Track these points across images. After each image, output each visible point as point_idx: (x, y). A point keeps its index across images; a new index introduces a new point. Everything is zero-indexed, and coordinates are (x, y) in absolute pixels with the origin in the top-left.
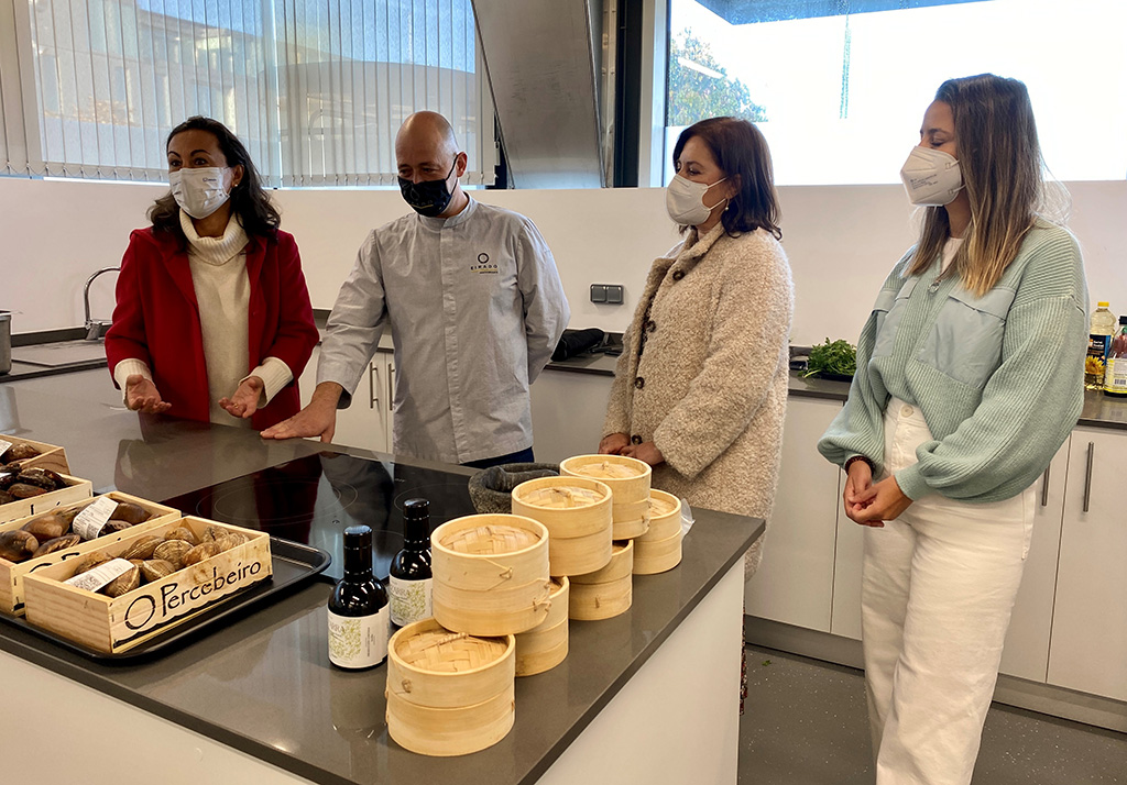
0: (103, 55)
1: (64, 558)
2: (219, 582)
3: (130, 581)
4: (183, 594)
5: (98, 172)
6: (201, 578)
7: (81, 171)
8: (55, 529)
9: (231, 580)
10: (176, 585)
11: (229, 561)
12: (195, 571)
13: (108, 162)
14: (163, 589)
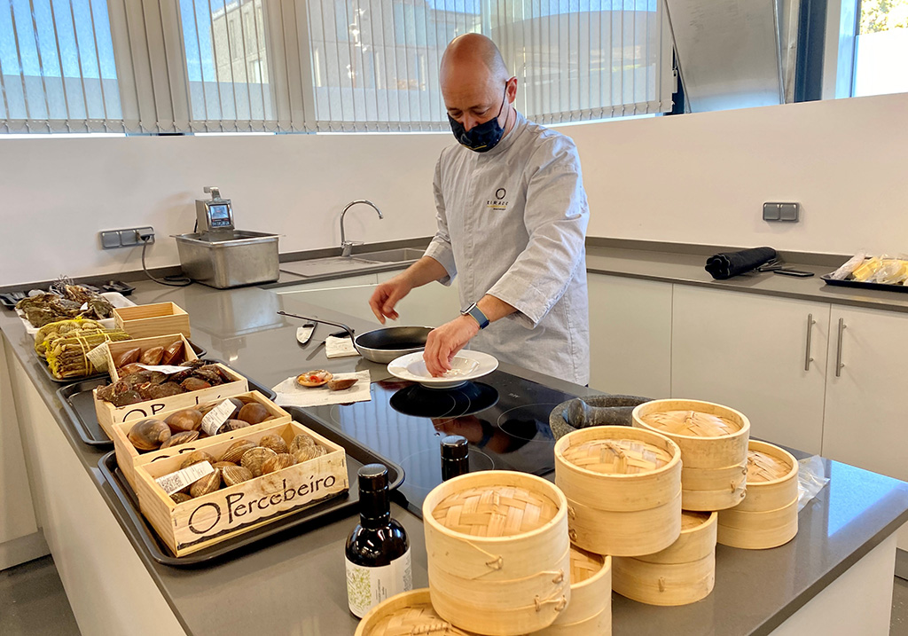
0: (413, 48)
1: (181, 452)
2: (290, 494)
3: (206, 486)
4: (250, 504)
5: (354, 126)
6: (270, 489)
7: (342, 126)
8: (187, 423)
9: (302, 492)
10: (242, 495)
11: (300, 474)
12: (262, 482)
13: (361, 118)
14: (228, 498)
